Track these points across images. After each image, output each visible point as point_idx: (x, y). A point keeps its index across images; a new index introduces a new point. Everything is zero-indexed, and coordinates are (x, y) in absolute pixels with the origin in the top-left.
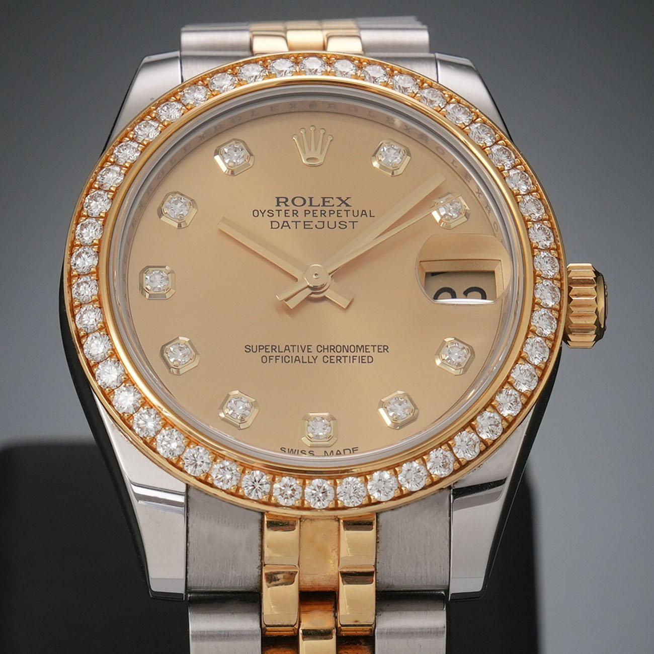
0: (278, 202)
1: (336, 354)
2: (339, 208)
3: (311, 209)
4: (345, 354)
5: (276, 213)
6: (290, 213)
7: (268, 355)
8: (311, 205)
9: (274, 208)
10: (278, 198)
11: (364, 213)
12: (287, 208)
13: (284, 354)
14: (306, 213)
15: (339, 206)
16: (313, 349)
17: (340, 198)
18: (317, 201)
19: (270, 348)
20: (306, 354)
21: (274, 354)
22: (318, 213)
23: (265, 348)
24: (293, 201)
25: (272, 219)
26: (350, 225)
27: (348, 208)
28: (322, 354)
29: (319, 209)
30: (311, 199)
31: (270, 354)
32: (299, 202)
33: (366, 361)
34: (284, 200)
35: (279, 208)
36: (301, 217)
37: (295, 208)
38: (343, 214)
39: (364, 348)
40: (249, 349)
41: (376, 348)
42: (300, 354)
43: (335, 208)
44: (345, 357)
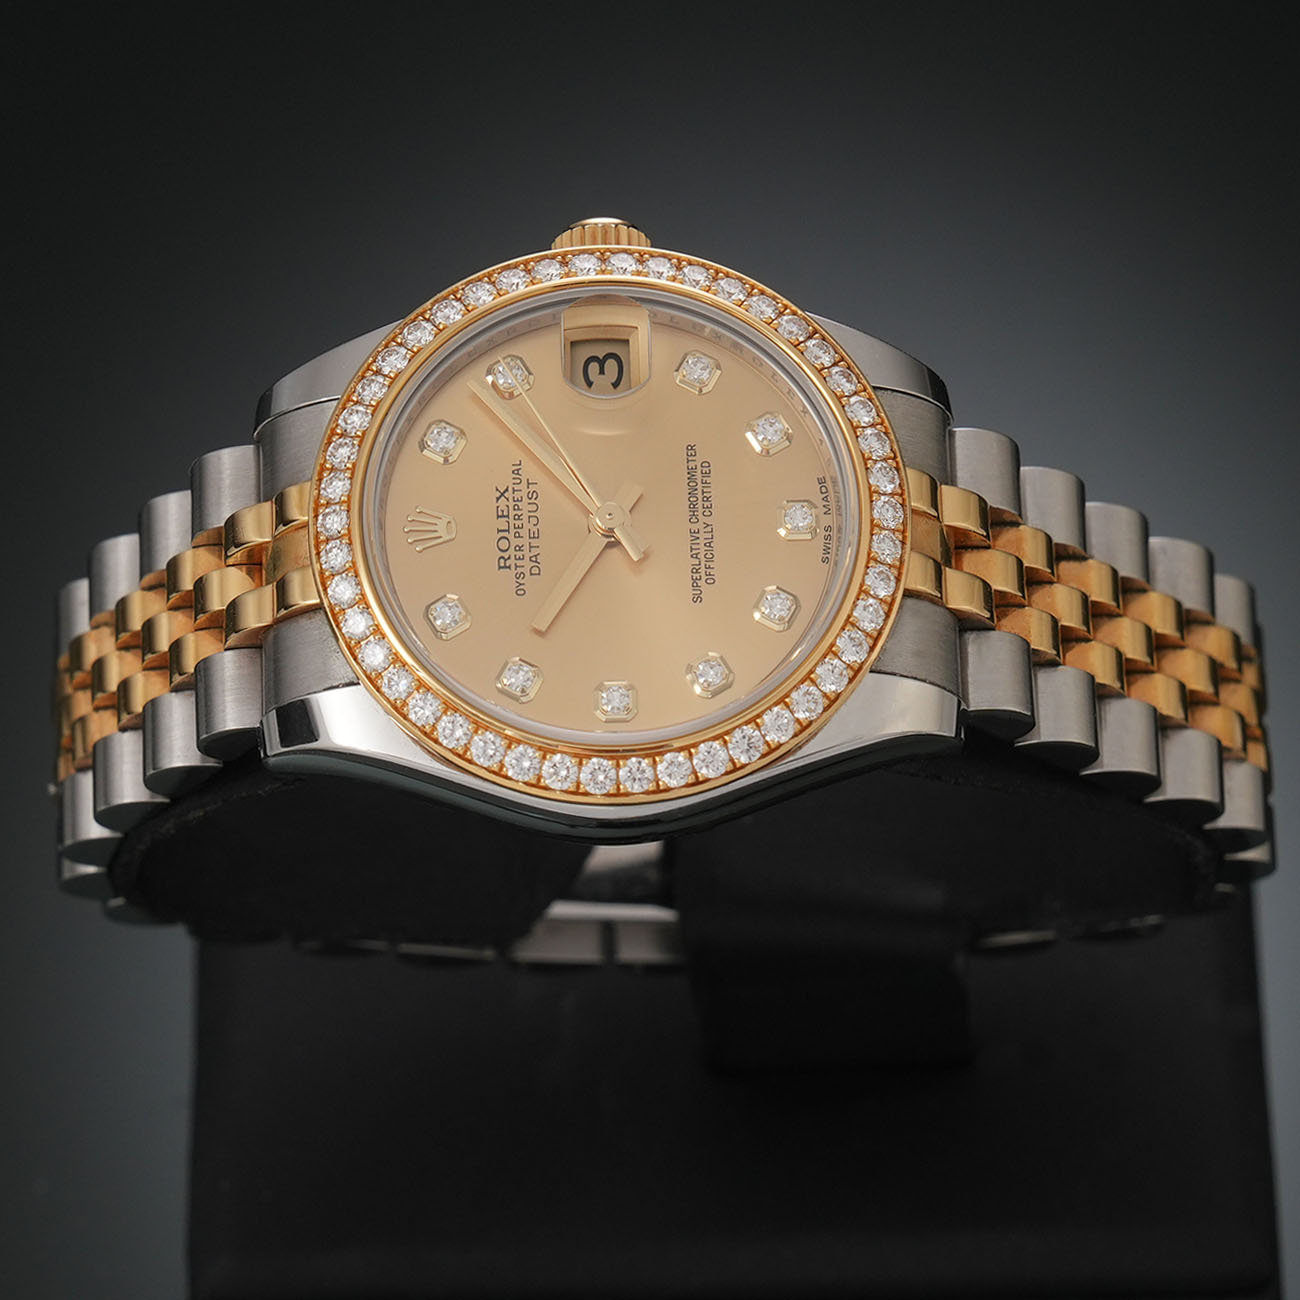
0: (505, 567)
1: (700, 502)
2: (511, 500)
3: (512, 531)
4: (699, 492)
5: (519, 570)
6: (519, 554)
7: (704, 578)
8: (508, 531)
9: (513, 571)
10: (500, 568)
11: (516, 472)
12: (513, 557)
13: (703, 560)
14: (518, 536)
15: (508, 499)
16: (694, 527)
17: (498, 499)
18: (502, 524)
19: (695, 576)
20: (702, 536)
21: (703, 570)
22: (518, 523)
23: (695, 580)
24: (502, 551)
25: (527, 574)
26: (532, 488)
27: (510, 489)
28: (700, 517)
29: (512, 522)
30: (499, 531)
31: (703, 575)
32: (504, 544)
33: (707, 469)
34: (502, 561)
35: (513, 567)
36: (525, 541)
37: (512, 548)
38: (517, 495)
39: (691, 472)
40: (697, 599)
41: (690, 458)
42: (702, 541)
43: (511, 504)
44: (703, 492)
